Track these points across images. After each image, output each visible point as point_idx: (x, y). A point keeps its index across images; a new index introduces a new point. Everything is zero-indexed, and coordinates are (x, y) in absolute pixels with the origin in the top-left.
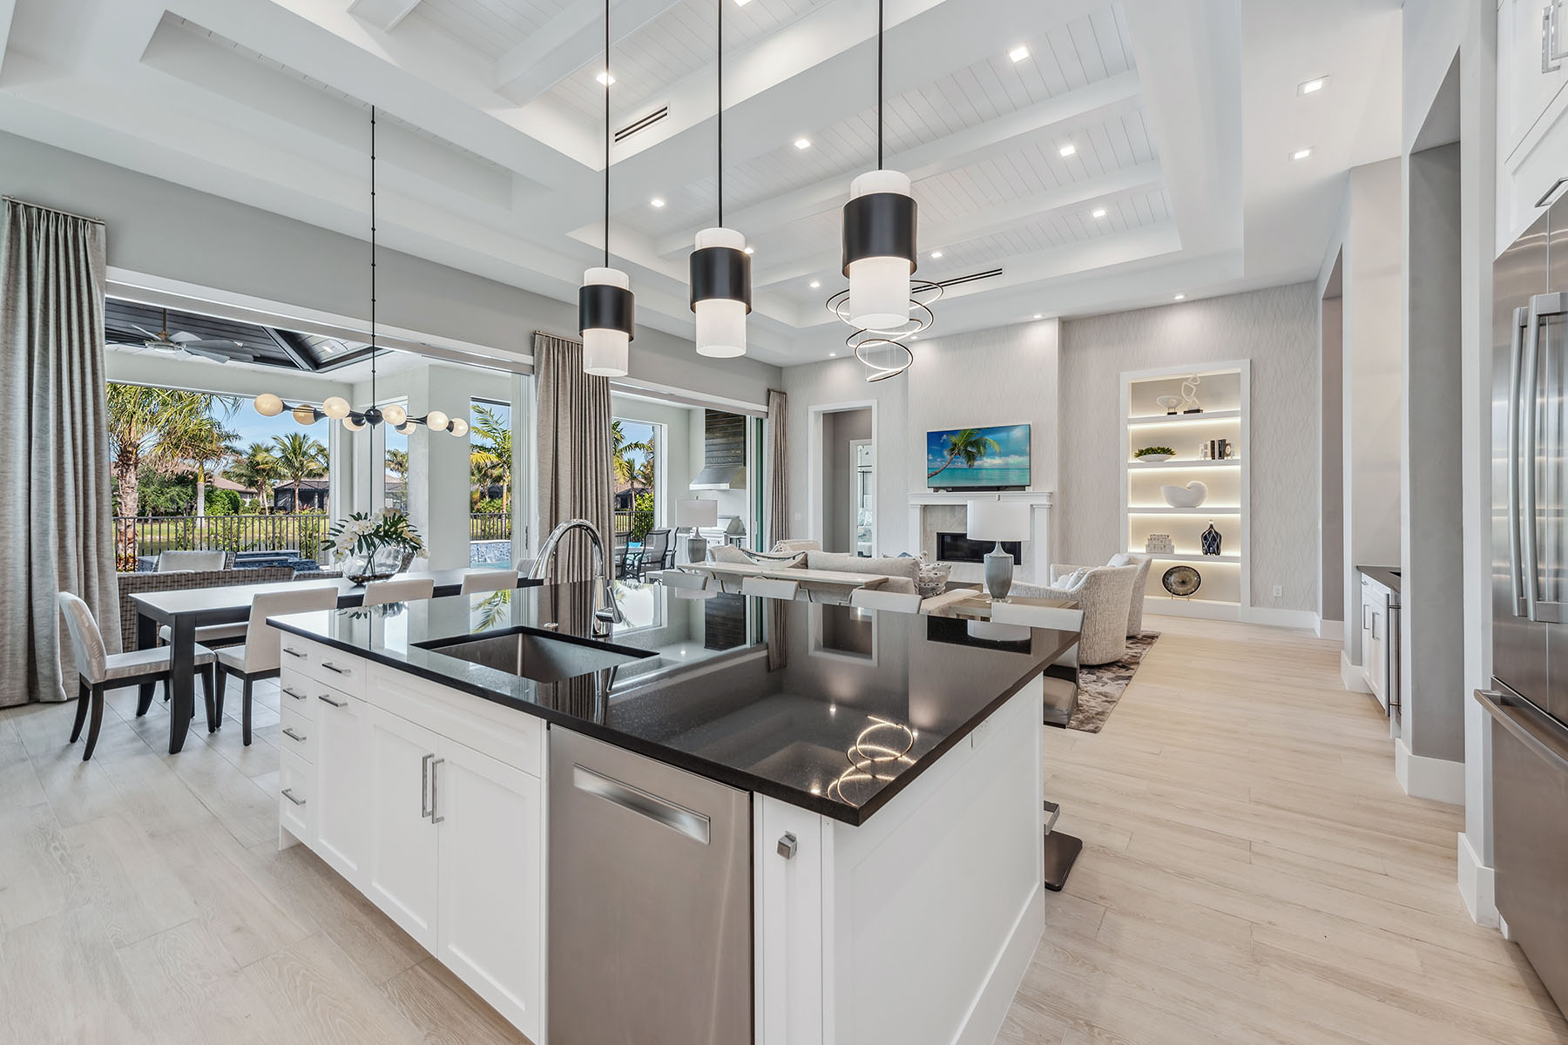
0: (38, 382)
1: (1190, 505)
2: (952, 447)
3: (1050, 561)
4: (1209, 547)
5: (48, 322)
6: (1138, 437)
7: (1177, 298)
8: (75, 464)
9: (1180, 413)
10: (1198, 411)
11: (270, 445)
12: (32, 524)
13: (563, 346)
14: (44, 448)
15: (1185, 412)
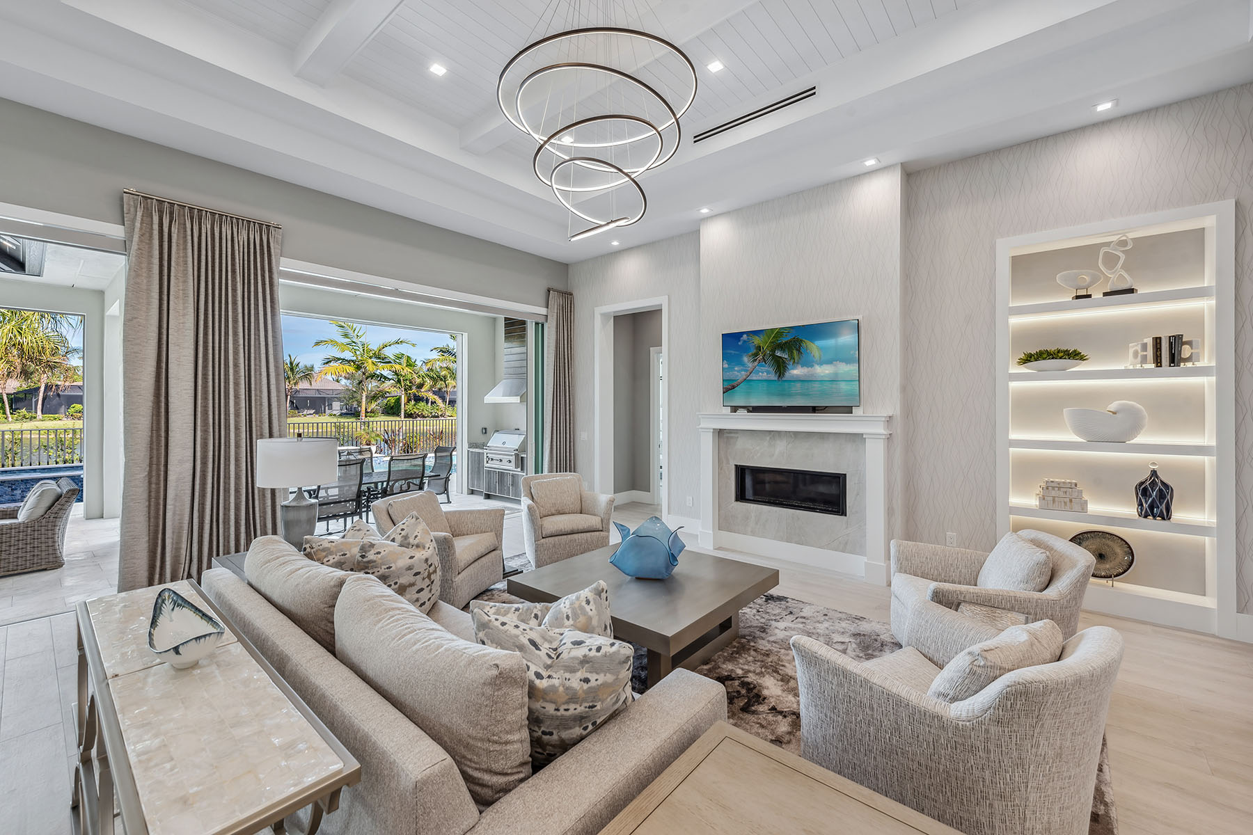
1: (1119, 441)
2: (755, 351)
3: (889, 536)
4: (1152, 507)
6: (1020, 336)
7: (1101, 108)
9: (1097, 295)
10: (1131, 291)
15: (1105, 294)
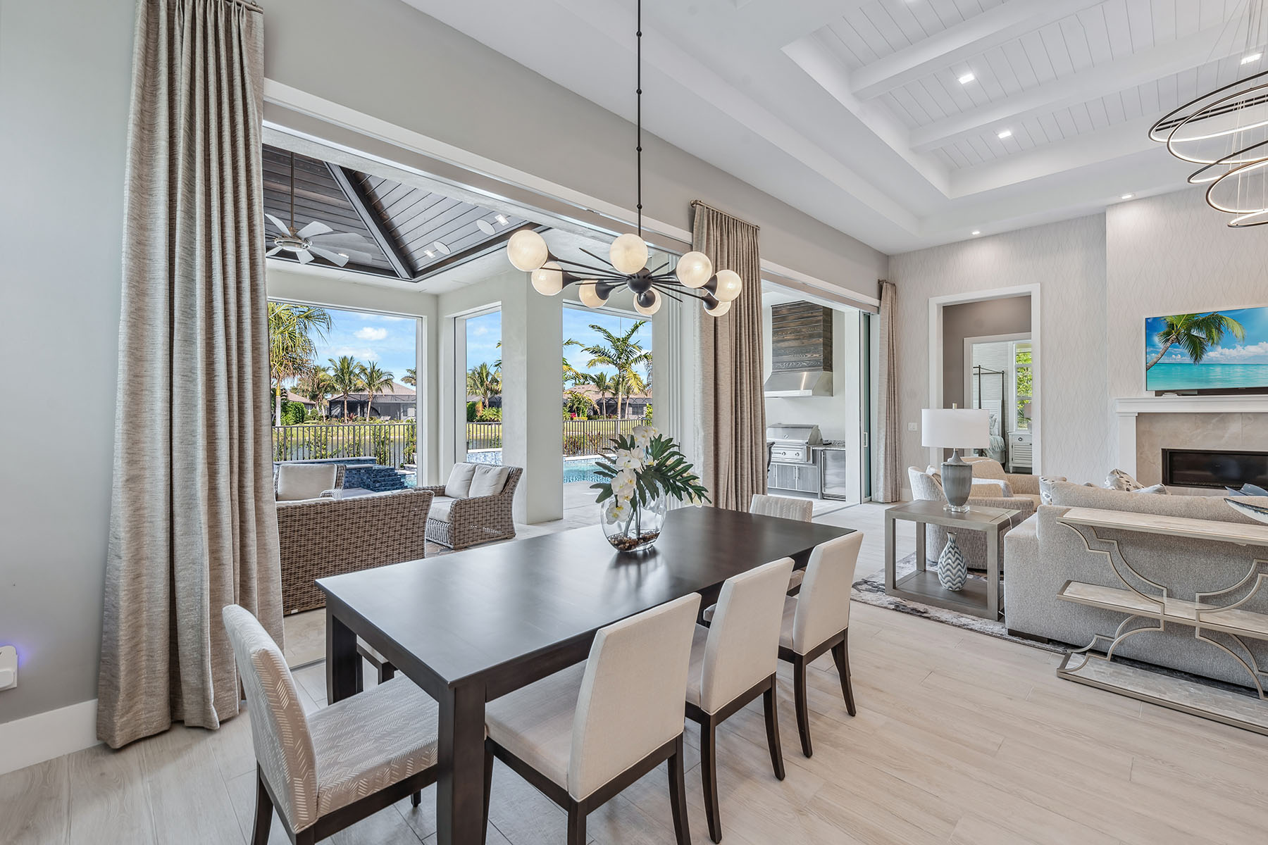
0: (182, 238)
5: (194, 152)
8: (229, 364)
11: (327, 367)
12: (175, 454)
13: (721, 219)
14: (189, 340)
